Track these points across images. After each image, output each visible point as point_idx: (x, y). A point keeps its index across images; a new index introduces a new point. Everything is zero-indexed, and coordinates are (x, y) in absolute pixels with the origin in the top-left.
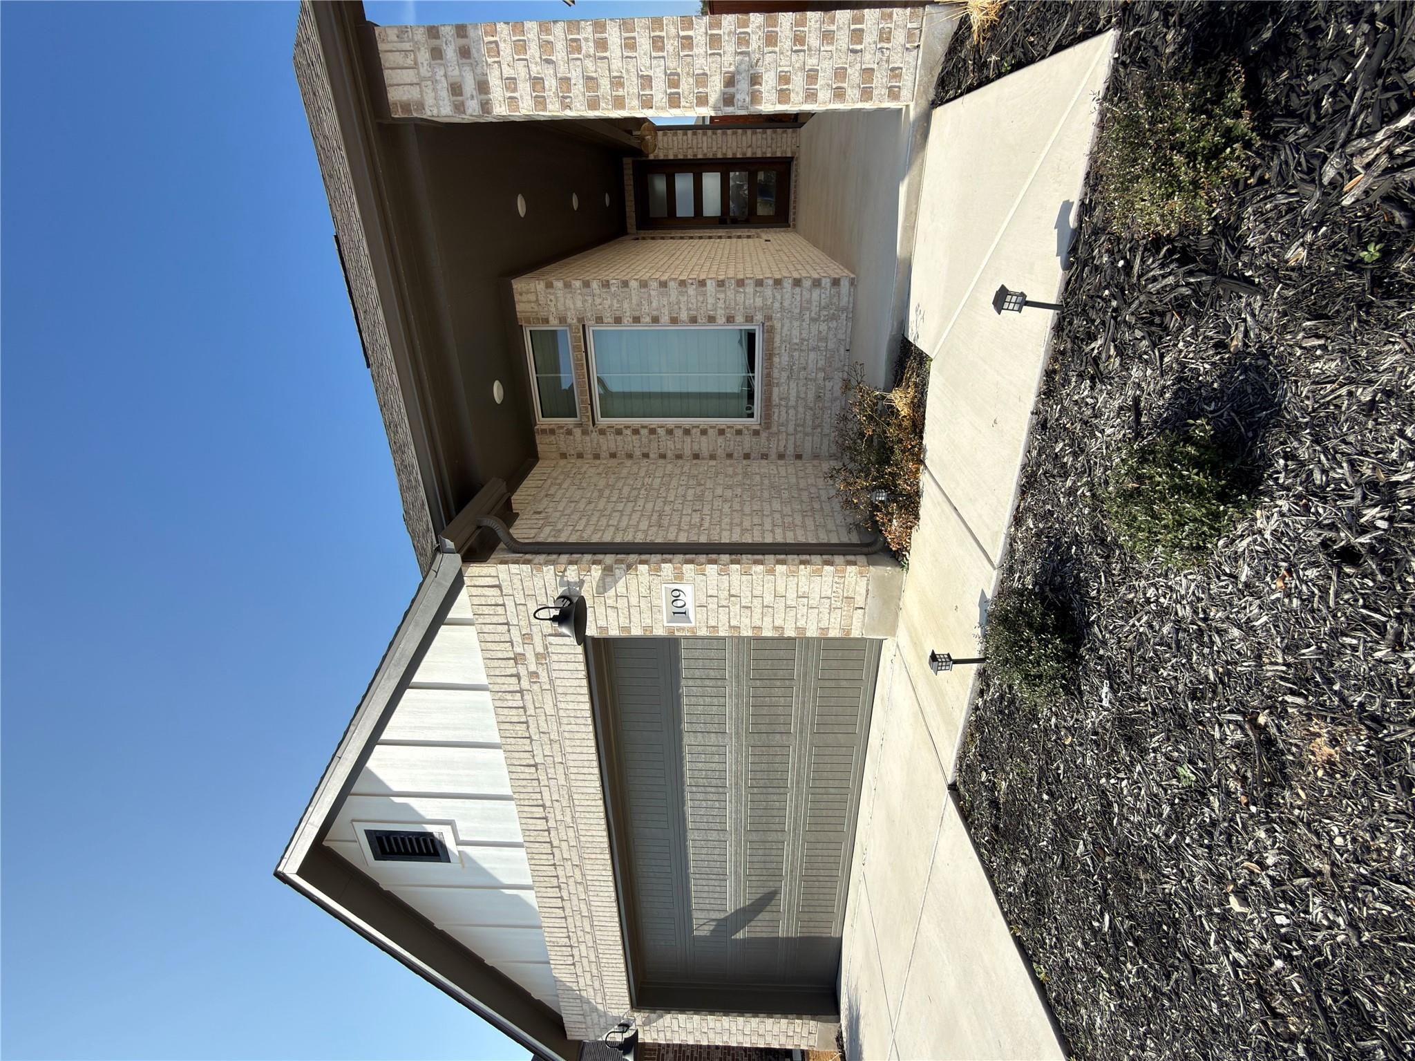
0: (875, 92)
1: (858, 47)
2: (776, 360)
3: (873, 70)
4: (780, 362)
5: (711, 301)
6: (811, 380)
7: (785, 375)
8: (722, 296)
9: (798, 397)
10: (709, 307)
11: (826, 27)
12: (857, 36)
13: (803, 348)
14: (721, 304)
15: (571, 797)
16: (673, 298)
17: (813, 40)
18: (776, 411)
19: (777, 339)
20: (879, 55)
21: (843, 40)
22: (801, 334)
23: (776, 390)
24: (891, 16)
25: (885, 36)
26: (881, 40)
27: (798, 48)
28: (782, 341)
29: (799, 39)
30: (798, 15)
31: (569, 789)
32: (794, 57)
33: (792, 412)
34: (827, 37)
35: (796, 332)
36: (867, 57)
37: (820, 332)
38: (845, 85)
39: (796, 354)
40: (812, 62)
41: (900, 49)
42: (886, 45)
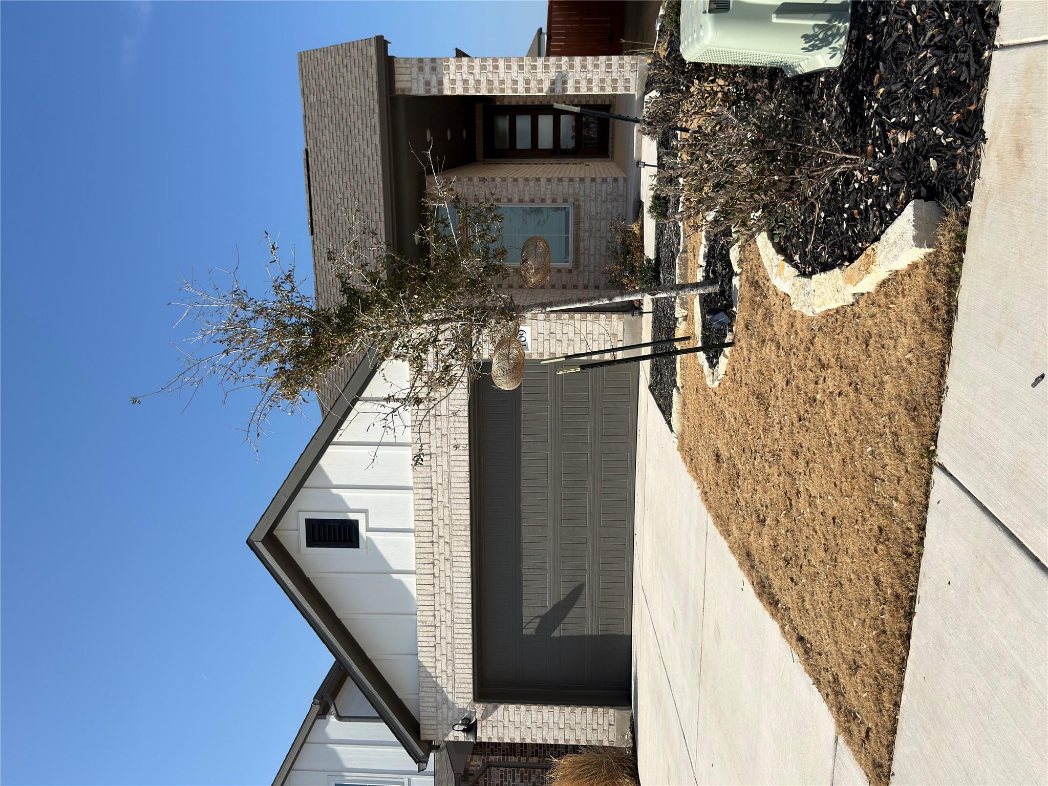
0: (619, 88)
1: (610, 70)
2: (582, 225)
3: (617, 79)
8: (549, 187)
10: (542, 193)
11: (595, 62)
12: (609, 66)
14: (549, 192)
17: (590, 67)
18: (582, 257)
19: (582, 212)
20: (619, 73)
21: (603, 67)
22: (596, 209)
24: (623, 59)
25: (622, 66)
26: (620, 68)
28: (585, 214)
29: (584, 67)
30: (583, 57)
31: (449, 475)
32: (582, 74)
33: (592, 258)
34: (596, 66)
35: (593, 209)
37: (607, 209)
38: (605, 85)
39: (594, 222)
41: (628, 71)
42: (622, 70)
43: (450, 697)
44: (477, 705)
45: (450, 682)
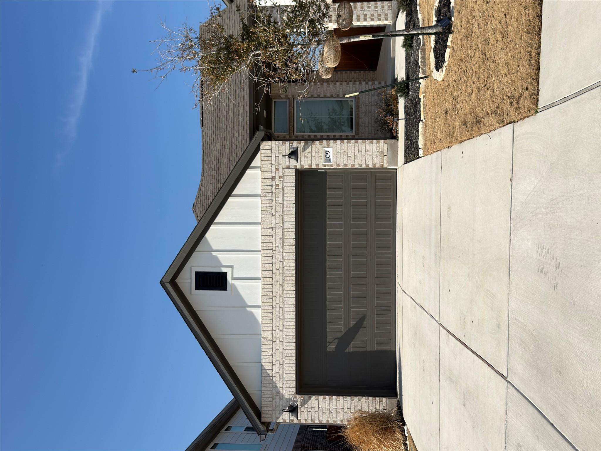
0: (381, 19)
1: (377, 9)
2: (360, 109)
3: (380, 14)
4: (362, 110)
5: (338, 89)
6: (373, 116)
7: (364, 114)
8: (341, 88)
9: (369, 122)
10: (337, 91)
11: (368, 5)
12: (376, 7)
13: (370, 105)
14: (341, 90)
15: (283, 244)
16: (325, 89)
17: (365, 8)
18: (361, 128)
19: (361, 102)
20: (381, 11)
21: (373, 8)
22: (369, 100)
23: (360, 120)
24: (384, 3)
25: (383, 7)
26: (382, 8)
27: (362, 10)
28: (362, 103)
29: (362, 8)
30: (362, 3)
31: (283, 241)
32: (361, 12)
33: (367, 128)
34: (369, 7)
35: (367, 100)
36: (379, 11)
37: (375, 100)
38: (374, 17)
39: (367, 107)
40: (365, 13)
41: (387, 10)
42: (383, 9)
43: (281, 390)
44: (298, 396)
45: (281, 380)
